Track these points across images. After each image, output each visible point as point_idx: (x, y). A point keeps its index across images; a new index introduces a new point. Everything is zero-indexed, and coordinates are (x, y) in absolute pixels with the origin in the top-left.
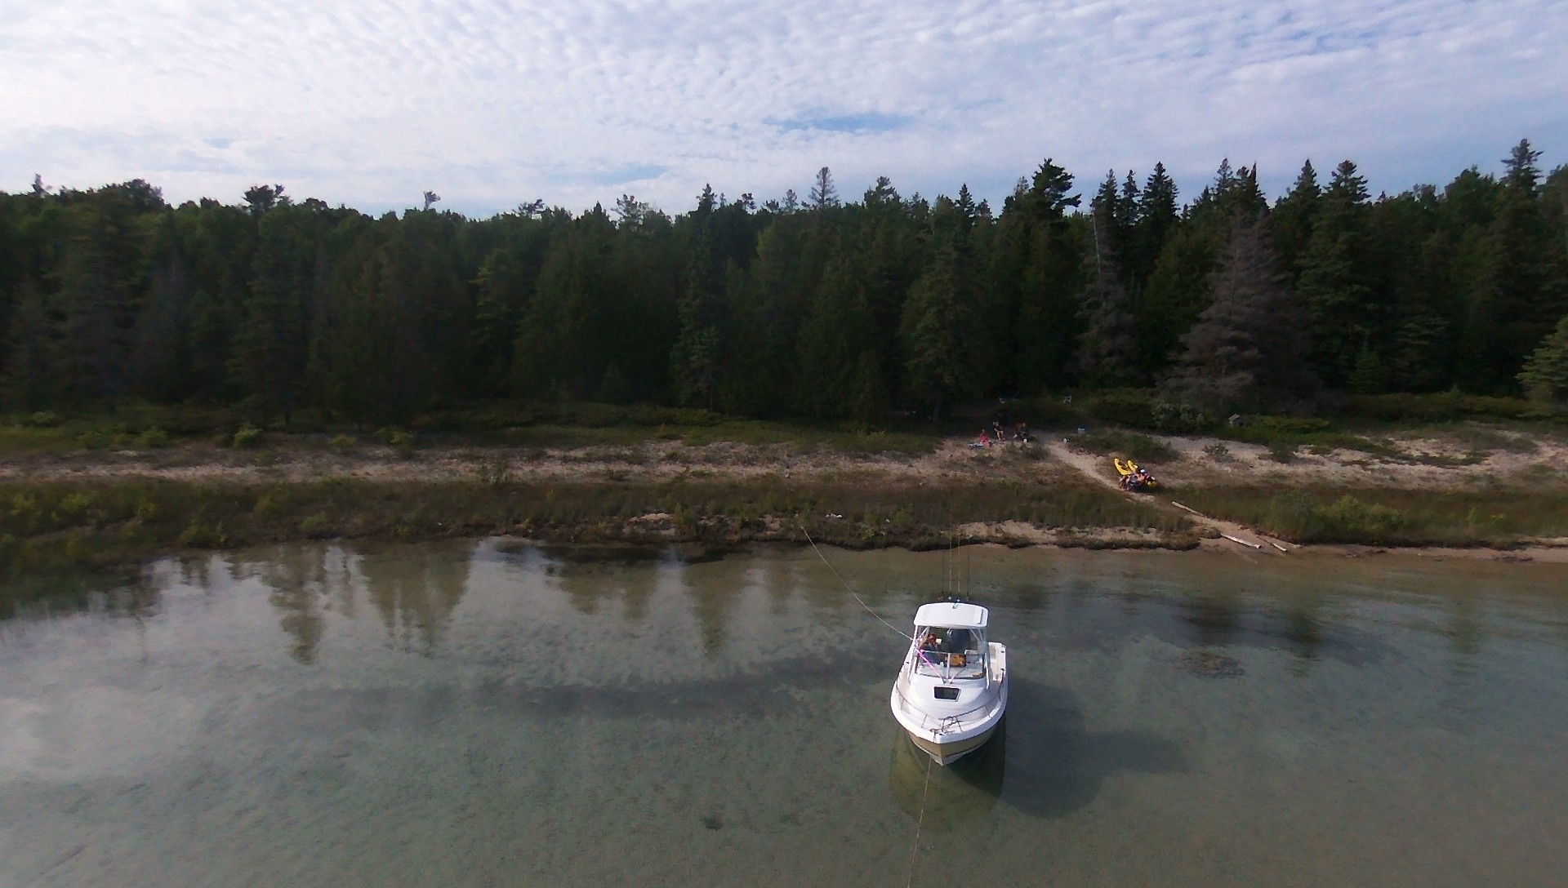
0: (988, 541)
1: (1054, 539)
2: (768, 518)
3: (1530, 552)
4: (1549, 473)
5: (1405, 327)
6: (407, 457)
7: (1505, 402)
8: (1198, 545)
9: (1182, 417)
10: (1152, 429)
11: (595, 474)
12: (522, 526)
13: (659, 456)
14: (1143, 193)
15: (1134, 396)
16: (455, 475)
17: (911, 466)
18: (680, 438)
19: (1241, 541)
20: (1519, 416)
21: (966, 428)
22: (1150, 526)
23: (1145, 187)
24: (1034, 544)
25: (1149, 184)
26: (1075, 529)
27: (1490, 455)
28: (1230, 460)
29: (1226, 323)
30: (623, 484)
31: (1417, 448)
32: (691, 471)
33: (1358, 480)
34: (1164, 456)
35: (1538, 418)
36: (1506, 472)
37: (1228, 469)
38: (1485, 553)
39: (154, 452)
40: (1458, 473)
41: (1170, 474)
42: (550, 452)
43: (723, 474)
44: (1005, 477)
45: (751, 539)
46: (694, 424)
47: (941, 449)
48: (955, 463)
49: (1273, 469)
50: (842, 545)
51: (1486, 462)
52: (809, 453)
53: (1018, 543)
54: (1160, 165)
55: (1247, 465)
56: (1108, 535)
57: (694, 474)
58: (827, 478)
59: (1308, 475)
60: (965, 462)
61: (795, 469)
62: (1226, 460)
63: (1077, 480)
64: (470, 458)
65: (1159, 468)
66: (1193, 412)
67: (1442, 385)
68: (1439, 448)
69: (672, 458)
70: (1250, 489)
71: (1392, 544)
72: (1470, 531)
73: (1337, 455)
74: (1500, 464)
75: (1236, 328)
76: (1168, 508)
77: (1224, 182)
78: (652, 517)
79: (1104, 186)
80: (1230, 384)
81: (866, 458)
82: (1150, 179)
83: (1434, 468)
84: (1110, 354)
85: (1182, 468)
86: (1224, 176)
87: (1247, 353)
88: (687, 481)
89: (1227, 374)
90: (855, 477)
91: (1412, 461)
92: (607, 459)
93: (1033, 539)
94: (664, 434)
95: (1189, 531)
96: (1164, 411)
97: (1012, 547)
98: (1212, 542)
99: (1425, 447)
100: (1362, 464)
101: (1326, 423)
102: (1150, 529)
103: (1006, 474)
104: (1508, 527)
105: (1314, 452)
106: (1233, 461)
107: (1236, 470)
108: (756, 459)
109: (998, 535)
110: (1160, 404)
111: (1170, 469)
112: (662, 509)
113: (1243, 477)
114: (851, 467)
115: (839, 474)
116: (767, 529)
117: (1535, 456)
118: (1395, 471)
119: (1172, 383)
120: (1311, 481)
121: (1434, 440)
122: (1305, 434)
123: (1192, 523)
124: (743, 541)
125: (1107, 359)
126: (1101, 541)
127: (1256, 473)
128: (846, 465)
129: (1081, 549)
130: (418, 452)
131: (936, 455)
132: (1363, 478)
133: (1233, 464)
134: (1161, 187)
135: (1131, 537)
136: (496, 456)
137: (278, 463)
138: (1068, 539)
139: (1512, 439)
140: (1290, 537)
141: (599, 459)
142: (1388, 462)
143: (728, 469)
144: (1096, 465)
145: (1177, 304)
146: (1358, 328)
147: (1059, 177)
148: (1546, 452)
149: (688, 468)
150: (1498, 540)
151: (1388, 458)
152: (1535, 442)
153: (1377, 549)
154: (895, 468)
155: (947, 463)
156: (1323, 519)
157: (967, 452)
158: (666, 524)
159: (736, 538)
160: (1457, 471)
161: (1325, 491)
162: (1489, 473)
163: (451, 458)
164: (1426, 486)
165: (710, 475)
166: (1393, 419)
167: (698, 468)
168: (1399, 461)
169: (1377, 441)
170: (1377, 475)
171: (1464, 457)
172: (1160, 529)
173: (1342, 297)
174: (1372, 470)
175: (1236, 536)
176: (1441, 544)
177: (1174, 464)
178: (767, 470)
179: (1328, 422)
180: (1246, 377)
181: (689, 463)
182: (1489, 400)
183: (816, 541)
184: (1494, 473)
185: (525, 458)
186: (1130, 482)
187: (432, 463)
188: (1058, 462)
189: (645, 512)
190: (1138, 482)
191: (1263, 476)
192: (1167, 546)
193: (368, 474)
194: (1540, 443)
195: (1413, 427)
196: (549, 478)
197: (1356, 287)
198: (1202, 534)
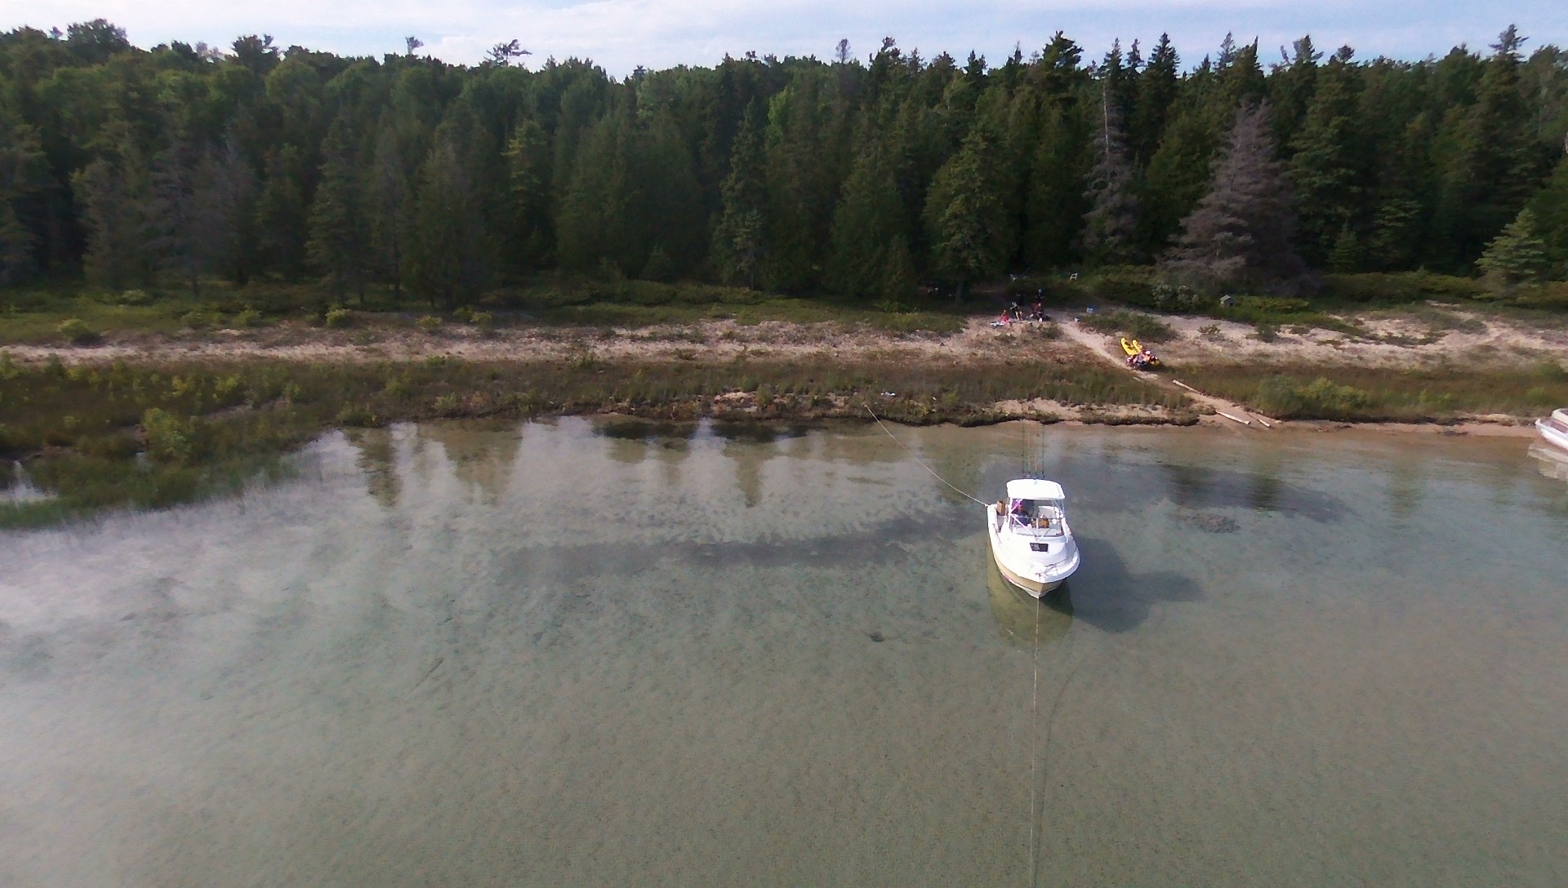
0: (1023, 418)
1: (1078, 416)
2: (832, 397)
3: (1467, 427)
4: (1493, 352)
5: (1383, 210)
6: (490, 336)
7: (1463, 282)
8: (1198, 420)
9: (1180, 298)
10: (1152, 307)
11: (664, 353)
12: (625, 404)
13: (717, 335)
14: (1146, 64)
15: (1136, 275)
16: (539, 354)
17: (942, 344)
18: (731, 317)
19: (1233, 418)
20: (1474, 297)
21: (989, 307)
22: (1157, 404)
23: (1150, 59)
24: (1063, 420)
25: (1153, 55)
26: (1094, 406)
27: (1444, 335)
28: (1221, 339)
29: (1224, 209)
30: (695, 362)
31: (1384, 327)
32: (749, 350)
33: (1331, 359)
34: (1162, 335)
35: (1491, 300)
36: (1456, 350)
37: (1220, 348)
38: (1430, 428)
39: (254, 331)
40: (1415, 353)
41: (1169, 352)
42: (618, 331)
43: (779, 353)
44: (1026, 356)
45: (824, 415)
46: (740, 302)
47: (967, 328)
48: (981, 343)
49: (1258, 348)
50: (902, 421)
51: (1440, 342)
52: (851, 333)
53: (1050, 420)
54: (1165, 36)
55: (1235, 344)
56: (1123, 412)
57: (753, 352)
58: (872, 357)
59: (1288, 354)
60: (990, 341)
61: (841, 348)
62: (1217, 339)
63: (1089, 359)
64: (549, 338)
65: (1161, 347)
66: (1190, 293)
67: (1409, 265)
68: (1402, 328)
69: (729, 337)
70: (1239, 367)
71: (1355, 420)
72: (1420, 410)
73: (1314, 335)
74: (1453, 344)
75: (1234, 214)
76: (1168, 386)
77: (1226, 57)
78: (732, 395)
79: (1108, 55)
80: (1223, 267)
81: (902, 337)
82: (1155, 50)
83: (1395, 348)
84: (1114, 234)
85: (1179, 347)
86: (1227, 50)
87: (1241, 239)
88: (748, 359)
89: (1221, 257)
90: (896, 355)
91: (1377, 340)
92: (671, 338)
93: (1060, 415)
94: (717, 313)
95: (1190, 408)
96: (1163, 292)
97: (1045, 423)
98: (1209, 418)
99: (1389, 327)
100: (1335, 344)
101: (1306, 304)
102: (1157, 406)
103: (1027, 352)
104: (1453, 405)
105: (1294, 331)
106: (1224, 340)
107: (1226, 349)
108: (805, 338)
109: (1032, 412)
110: (1159, 282)
111: (1168, 348)
112: (739, 388)
113: (1232, 355)
114: (890, 345)
115: (881, 353)
116: (833, 406)
117: (1482, 336)
118: (1362, 350)
119: (1172, 263)
120: (1291, 360)
121: (1398, 321)
122: (1289, 314)
123: (1191, 401)
124: (817, 418)
125: (1111, 238)
126: (1117, 417)
127: (1243, 352)
128: (885, 344)
129: (1102, 425)
130: (498, 331)
131: (964, 335)
132: (1336, 358)
133: (1224, 343)
134: (1165, 57)
135: (1143, 414)
136: (570, 335)
137: (372, 342)
138: (1088, 415)
139: (1465, 320)
140: (1273, 415)
141: (664, 338)
142: (1357, 342)
143: (782, 347)
144: (1105, 344)
145: (1177, 183)
146: (1340, 210)
147: (1068, 50)
148: (1493, 332)
149: (746, 348)
150: (1442, 416)
151: (1357, 338)
152: (1484, 322)
153: (1341, 424)
154: (930, 347)
155: (974, 343)
156: (1301, 398)
157: (990, 330)
158: (748, 403)
159: (811, 415)
160: (1414, 350)
161: (1303, 371)
162: (1442, 352)
163: (529, 337)
164: (1388, 365)
165: (767, 354)
166: (1364, 299)
167: (753, 347)
168: (1367, 341)
169: (1348, 321)
170: (1346, 353)
171: (1423, 337)
172: (1166, 406)
173: (1329, 180)
174: (1343, 349)
175: (1229, 412)
176: (1395, 420)
177: (1172, 343)
178: (817, 349)
179: (1307, 303)
180: (1240, 260)
181: (746, 342)
182: (1450, 280)
183: (880, 417)
184: (1446, 352)
185: (597, 337)
186: (1137, 362)
187: (514, 342)
188: (1071, 341)
189: (725, 391)
190: (1143, 362)
191: (1250, 355)
192: (1173, 422)
193: (460, 353)
194: (1489, 325)
195: (1381, 307)
196: (625, 357)
197: (1343, 171)
198: (1201, 411)
